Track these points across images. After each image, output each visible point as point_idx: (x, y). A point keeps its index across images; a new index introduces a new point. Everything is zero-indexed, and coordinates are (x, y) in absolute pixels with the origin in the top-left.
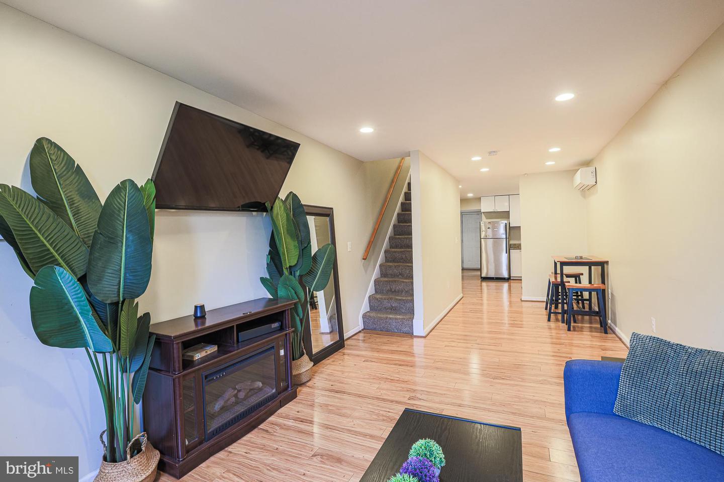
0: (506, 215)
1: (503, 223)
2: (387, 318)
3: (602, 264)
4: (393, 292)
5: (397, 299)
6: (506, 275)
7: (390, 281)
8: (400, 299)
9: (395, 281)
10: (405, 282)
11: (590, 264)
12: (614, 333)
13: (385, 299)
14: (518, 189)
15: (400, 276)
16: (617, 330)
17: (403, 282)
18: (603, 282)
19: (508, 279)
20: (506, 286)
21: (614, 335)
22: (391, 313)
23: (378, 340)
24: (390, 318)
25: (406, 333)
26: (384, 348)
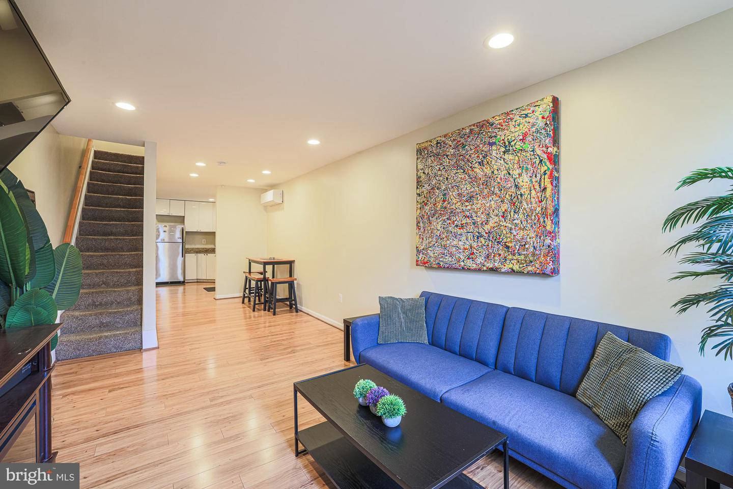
0: (181, 220)
1: (179, 227)
2: (100, 338)
3: (291, 263)
4: (96, 306)
5: (110, 313)
6: (181, 279)
7: (93, 292)
8: (115, 313)
9: (102, 292)
10: (118, 291)
11: (274, 263)
12: (301, 311)
13: (91, 315)
14: (214, 196)
15: (103, 285)
16: (304, 309)
17: (115, 291)
18: (291, 276)
19: (182, 283)
20: (180, 289)
21: (302, 313)
22: (102, 332)
23: (98, 366)
24: (106, 337)
25: (129, 350)
26: (118, 371)
